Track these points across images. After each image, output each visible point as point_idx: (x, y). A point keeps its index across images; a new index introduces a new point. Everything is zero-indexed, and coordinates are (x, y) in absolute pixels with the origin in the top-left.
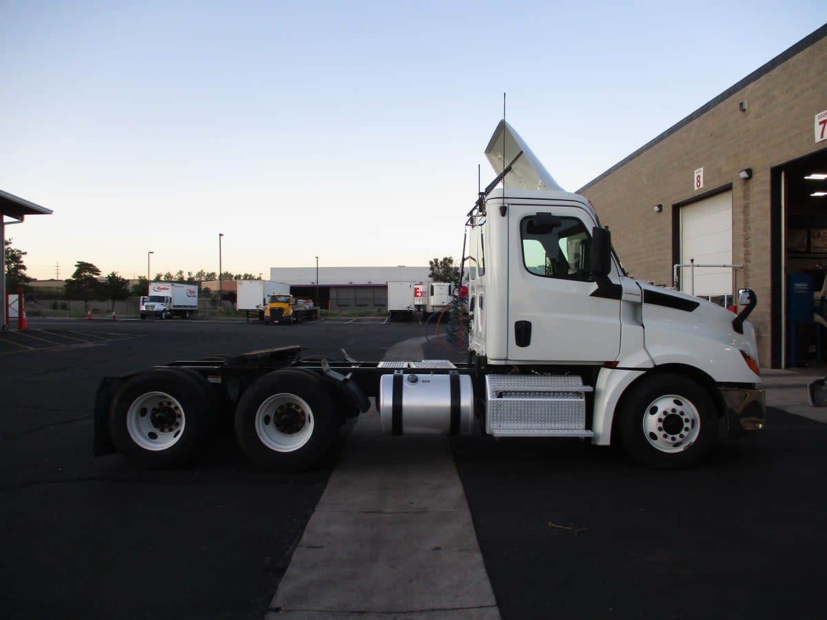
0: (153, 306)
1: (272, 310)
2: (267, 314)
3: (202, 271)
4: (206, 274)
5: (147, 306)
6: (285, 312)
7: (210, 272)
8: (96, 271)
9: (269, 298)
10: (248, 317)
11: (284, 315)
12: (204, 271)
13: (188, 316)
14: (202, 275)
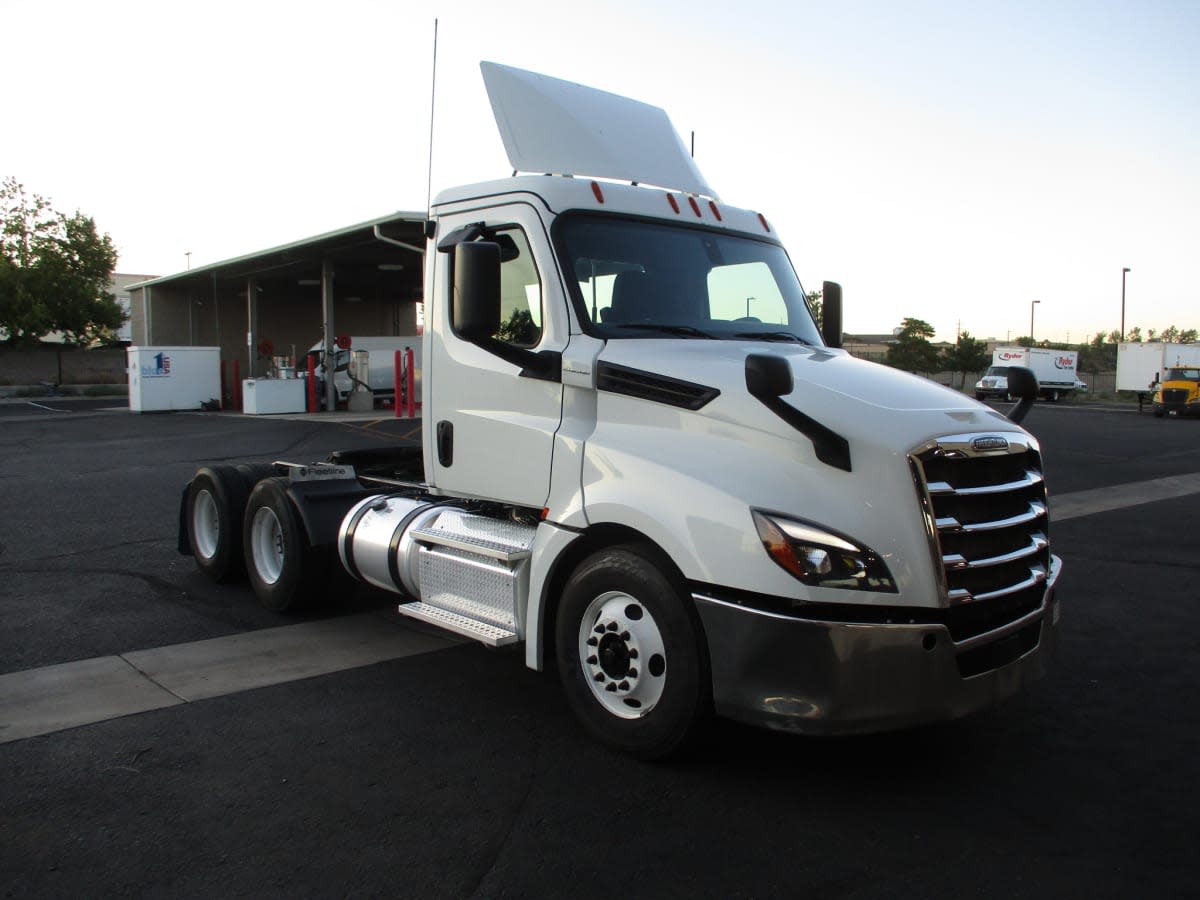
0: (994, 383)
1: (1167, 393)
2: (1158, 399)
3: (1173, 328)
4: (1179, 334)
5: (985, 382)
6: (1191, 397)
7: (1187, 330)
8: (929, 331)
9: (1166, 372)
10: (1141, 402)
11: (1187, 402)
12: (1177, 328)
13: (1056, 398)
14: (1173, 334)
